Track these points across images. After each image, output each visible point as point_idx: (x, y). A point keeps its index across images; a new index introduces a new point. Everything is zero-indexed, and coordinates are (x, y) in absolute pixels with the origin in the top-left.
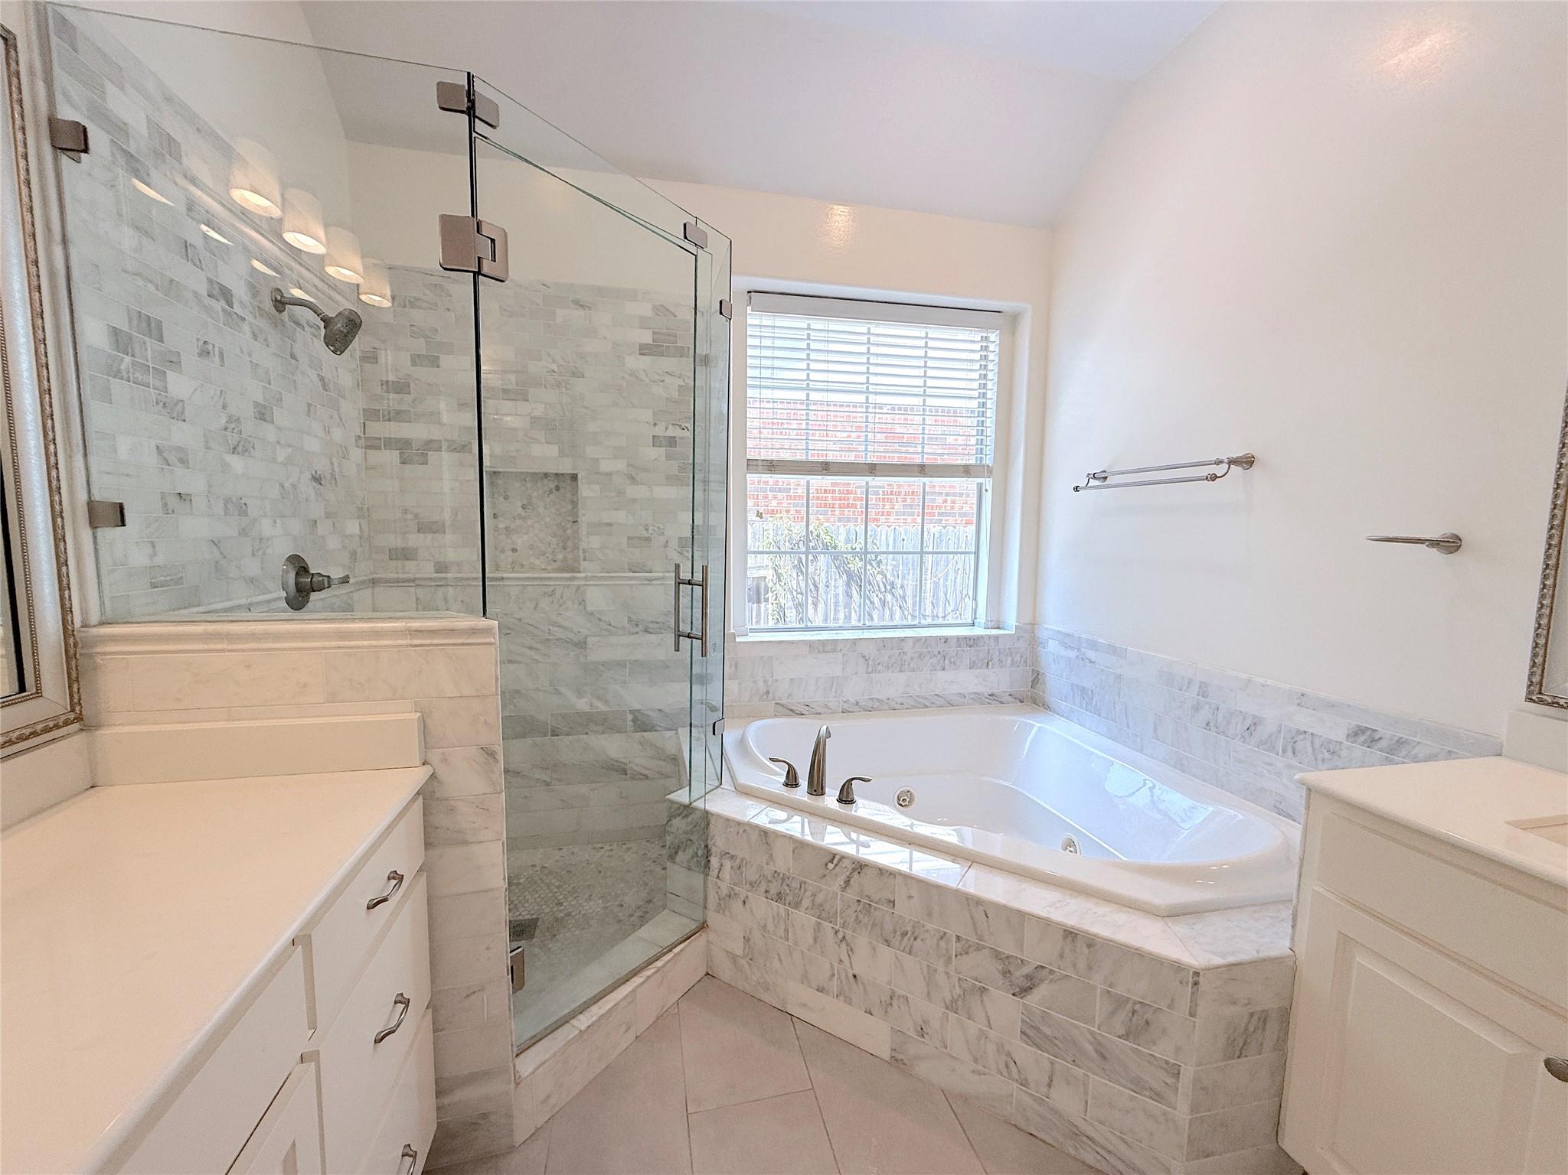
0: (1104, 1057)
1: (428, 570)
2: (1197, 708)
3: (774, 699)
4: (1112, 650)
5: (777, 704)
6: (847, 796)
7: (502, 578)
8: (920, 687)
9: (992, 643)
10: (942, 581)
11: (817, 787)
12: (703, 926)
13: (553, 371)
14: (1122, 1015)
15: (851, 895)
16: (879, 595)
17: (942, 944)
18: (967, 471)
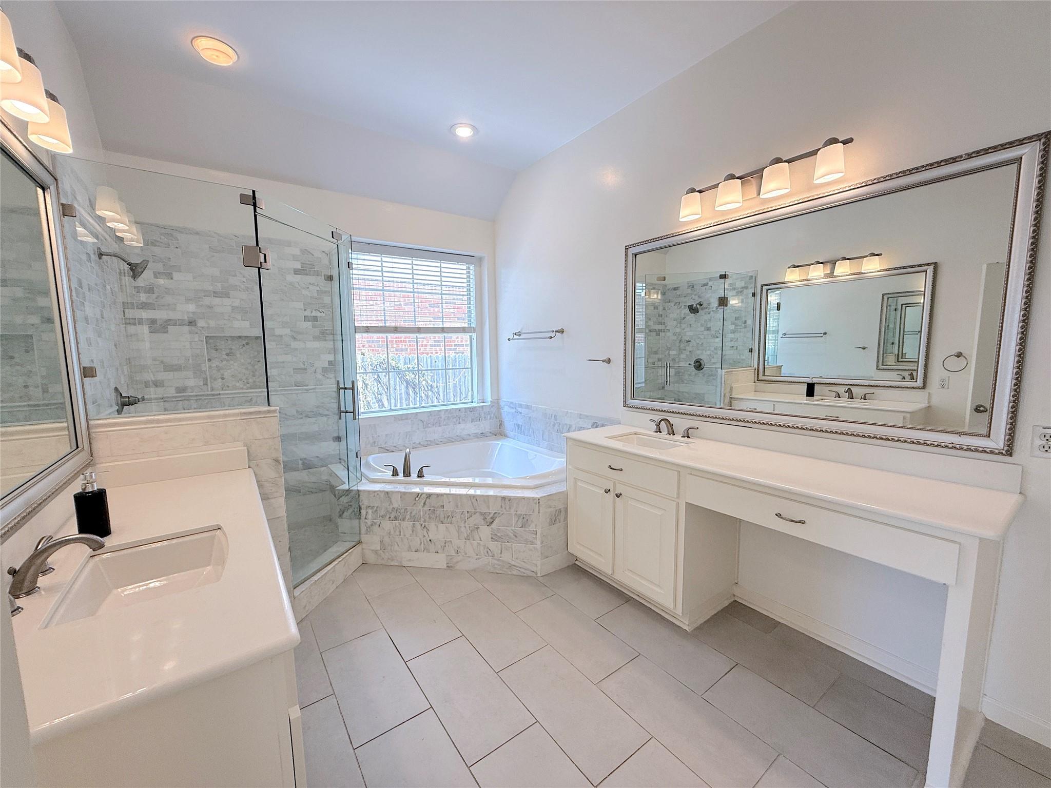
0: (516, 536)
1: (172, 392)
2: (554, 425)
3: (378, 445)
4: (527, 407)
5: (380, 447)
6: (421, 474)
7: (220, 394)
8: (449, 433)
9: (481, 409)
10: (458, 383)
11: (407, 473)
12: (360, 542)
13: (244, 282)
14: (521, 520)
15: (426, 508)
16: (425, 392)
17: (462, 516)
18: (463, 330)
